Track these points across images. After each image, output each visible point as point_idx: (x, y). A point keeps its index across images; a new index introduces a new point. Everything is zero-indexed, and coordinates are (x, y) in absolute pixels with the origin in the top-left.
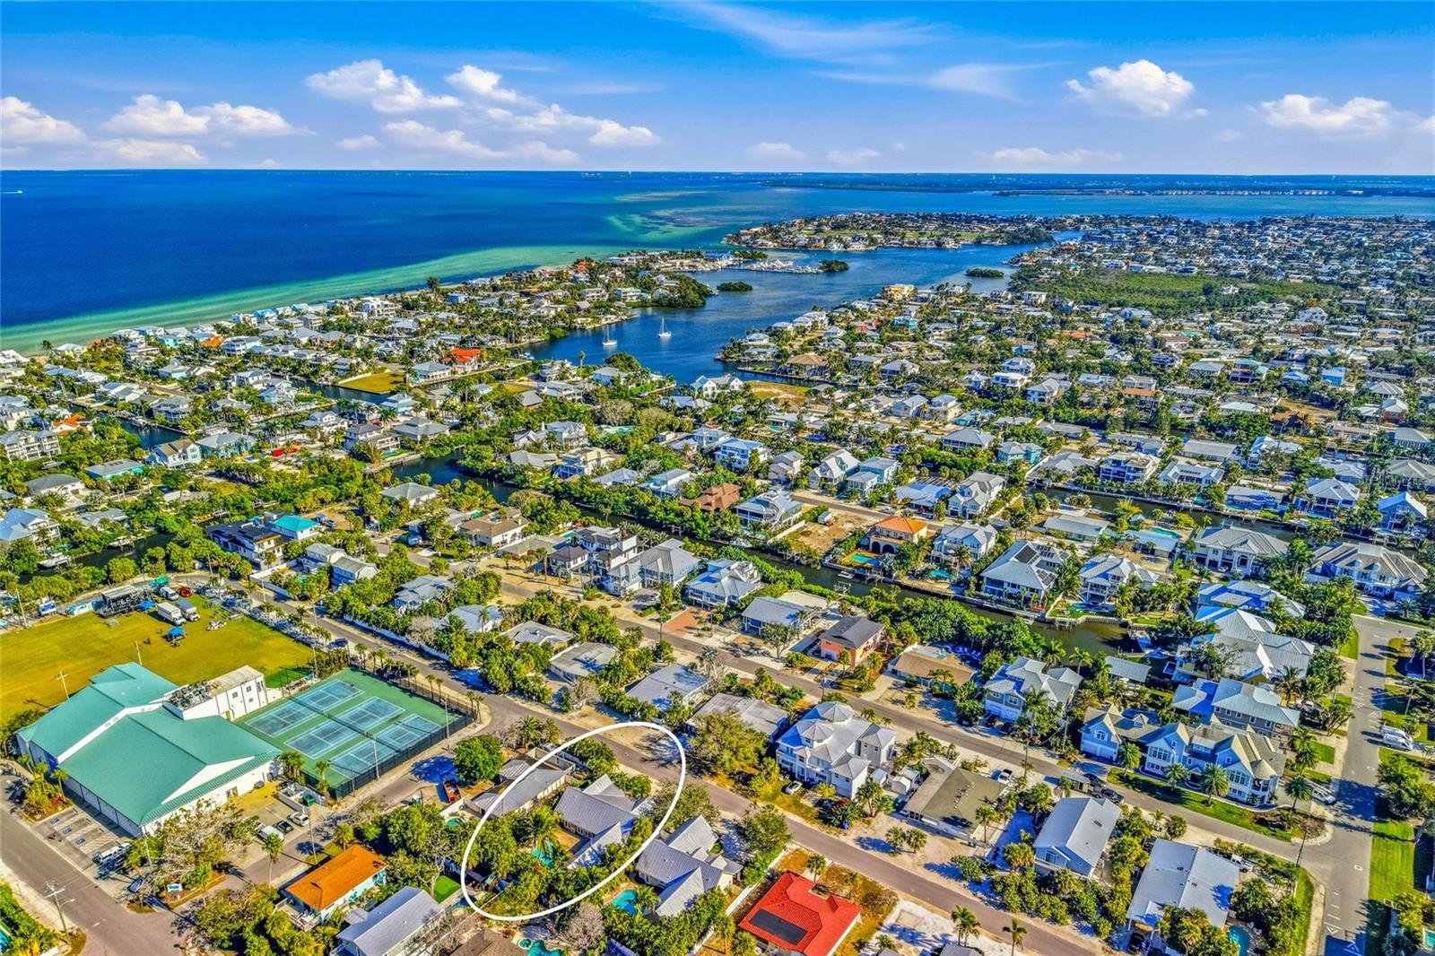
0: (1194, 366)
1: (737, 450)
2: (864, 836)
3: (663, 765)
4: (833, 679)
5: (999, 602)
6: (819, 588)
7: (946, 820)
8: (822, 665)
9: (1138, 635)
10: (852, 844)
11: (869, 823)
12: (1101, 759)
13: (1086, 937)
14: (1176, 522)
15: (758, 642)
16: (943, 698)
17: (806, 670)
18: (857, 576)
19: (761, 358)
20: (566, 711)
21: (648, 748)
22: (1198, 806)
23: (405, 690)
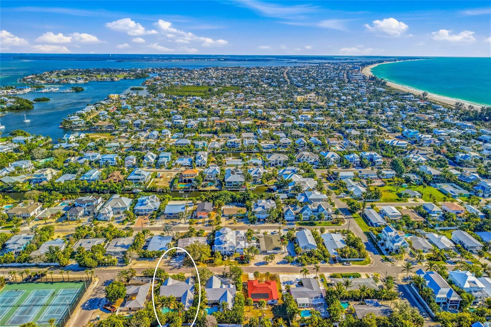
0: (225, 112)
1: (108, 159)
2: (255, 263)
3: (179, 268)
4: (207, 223)
5: (232, 188)
6: (178, 198)
7: (274, 249)
8: (201, 221)
9: (272, 187)
10: (254, 266)
11: (253, 259)
12: (291, 221)
13: (324, 264)
14: (257, 156)
15: (174, 220)
16: (243, 218)
17: (197, 224)
18: (185, 191)
19: (80, 125)
20: (127, 265)
21: (169, 265)
22: (319, 224)
23: (47, 283)
